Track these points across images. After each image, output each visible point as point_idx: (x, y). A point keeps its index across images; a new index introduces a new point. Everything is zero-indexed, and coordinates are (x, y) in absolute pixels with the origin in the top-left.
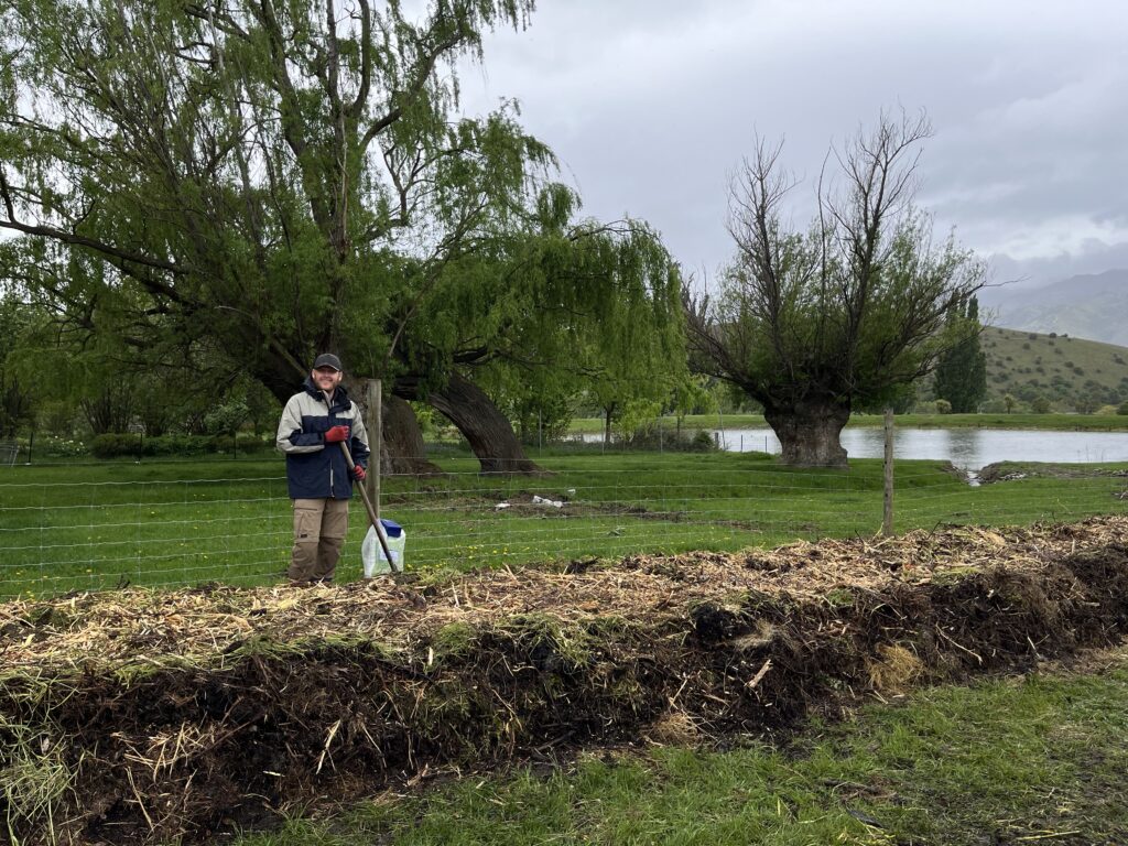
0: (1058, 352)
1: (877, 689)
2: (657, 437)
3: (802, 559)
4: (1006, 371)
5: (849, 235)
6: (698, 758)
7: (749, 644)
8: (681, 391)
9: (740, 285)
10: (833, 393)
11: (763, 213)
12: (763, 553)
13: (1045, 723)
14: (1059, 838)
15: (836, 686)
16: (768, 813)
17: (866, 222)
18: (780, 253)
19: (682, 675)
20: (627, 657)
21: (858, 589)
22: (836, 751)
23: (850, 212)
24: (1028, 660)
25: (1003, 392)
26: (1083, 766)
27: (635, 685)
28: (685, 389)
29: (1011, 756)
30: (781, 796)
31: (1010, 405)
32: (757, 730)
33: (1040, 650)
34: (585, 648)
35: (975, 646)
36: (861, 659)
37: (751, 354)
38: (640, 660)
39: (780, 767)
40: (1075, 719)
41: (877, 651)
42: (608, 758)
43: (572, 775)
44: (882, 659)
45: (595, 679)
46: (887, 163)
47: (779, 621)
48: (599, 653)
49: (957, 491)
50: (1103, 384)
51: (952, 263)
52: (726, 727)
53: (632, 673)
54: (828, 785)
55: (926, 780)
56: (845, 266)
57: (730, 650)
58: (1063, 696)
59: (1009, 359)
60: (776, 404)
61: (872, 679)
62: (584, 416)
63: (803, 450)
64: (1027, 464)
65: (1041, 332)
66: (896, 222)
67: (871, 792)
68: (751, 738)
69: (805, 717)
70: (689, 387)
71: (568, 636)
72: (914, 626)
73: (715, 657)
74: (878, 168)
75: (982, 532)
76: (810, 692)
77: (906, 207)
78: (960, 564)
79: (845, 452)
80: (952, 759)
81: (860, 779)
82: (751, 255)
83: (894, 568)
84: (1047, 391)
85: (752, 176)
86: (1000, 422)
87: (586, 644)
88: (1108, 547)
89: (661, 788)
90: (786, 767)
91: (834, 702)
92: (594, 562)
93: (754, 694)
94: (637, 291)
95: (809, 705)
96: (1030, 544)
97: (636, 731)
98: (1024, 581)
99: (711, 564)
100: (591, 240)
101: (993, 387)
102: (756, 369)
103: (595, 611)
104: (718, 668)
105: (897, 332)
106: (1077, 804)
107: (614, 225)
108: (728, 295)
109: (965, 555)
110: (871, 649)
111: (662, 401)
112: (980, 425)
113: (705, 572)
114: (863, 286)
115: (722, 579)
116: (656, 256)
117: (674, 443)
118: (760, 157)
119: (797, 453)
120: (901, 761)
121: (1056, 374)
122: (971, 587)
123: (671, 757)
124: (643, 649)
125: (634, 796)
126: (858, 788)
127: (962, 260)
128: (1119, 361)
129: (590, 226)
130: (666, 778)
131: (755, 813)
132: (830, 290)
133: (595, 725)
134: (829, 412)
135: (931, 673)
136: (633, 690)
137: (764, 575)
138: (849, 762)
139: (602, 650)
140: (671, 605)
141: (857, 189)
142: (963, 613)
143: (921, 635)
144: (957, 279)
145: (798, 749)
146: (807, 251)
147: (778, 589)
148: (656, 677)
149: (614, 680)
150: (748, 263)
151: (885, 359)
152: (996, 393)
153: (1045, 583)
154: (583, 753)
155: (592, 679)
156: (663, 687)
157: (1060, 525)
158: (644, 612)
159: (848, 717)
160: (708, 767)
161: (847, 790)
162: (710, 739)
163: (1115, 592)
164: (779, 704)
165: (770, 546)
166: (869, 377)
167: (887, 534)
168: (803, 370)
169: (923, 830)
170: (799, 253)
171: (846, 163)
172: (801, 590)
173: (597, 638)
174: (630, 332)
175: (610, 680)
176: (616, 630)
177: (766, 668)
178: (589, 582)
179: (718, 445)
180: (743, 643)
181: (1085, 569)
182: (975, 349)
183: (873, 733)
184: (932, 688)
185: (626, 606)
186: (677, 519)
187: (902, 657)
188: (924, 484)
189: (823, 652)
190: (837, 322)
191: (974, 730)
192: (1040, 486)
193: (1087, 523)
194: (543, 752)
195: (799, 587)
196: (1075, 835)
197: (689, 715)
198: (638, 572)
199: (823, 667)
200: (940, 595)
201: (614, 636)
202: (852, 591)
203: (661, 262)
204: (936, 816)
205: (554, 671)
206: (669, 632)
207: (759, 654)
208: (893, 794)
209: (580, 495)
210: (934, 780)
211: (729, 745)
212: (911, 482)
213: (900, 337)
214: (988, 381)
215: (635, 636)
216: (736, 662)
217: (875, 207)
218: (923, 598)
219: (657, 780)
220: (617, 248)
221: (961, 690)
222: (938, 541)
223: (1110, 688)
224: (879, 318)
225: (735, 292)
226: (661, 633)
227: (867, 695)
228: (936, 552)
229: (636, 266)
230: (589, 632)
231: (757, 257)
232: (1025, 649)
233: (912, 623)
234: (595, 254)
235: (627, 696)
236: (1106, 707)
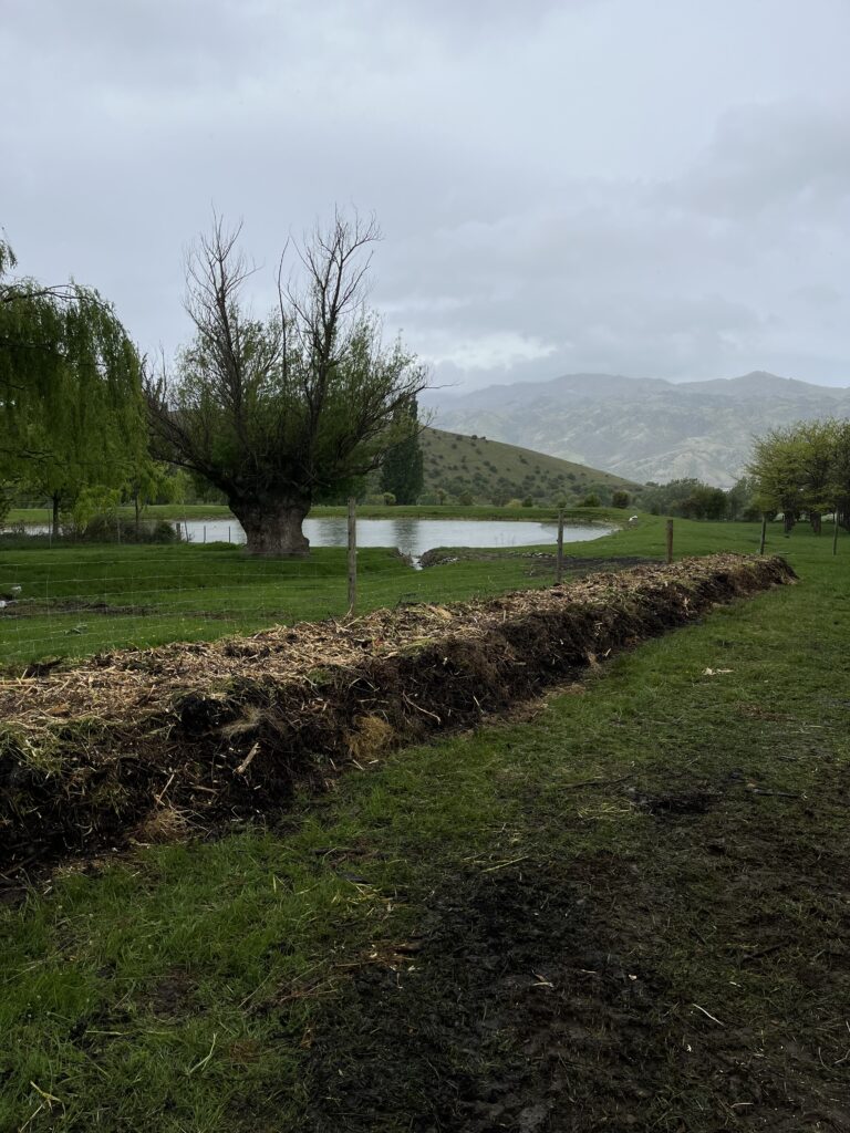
0: (479, 452)
1: (355, 758)
2: (113, 528)
3: (281, 643)
4: (439, 468)
5: (308, 328)
6: (189, 851)
7: (237, 730)
8: (143, 479)
9: (200, 370)
10: (296, 484)
11: (223, 296)
12: (242, 639)
13: (492, 769)
14: (513, 865)
15: (319, 761)
16: (265, 891)
17: (324, 317)
18: (241, 339)
19: (167, 770)
20: (106, 759)
21: (336, 666)
22: (323, 822)
23: (309, 304)
24: (474, 716)
25: (436, 486)
26: (526, 801)
27: (117, 787)
28: (146, 476)
29: (470, 801)
30: (276, 873)
31: (443, 498)
32: (246, 814)
33: (483, 707)
34: (57, 755)
35: (434, 709)
36: (341, 732)
37: (215, 442)
38: (123, 760)
39: (271, 845)
40: (516, 761)
41: (354, 723)
42: (90, 869)
43: (48, 895)
44: (358, 729)
45: (72, 788)
46: (342, 261)
47: (265, 704)
48: (75, 759)
49: (405, 574)
50: (512, 480)
51: (400, 363)
52: (216, 816)
53: (114, 775)
54: (318, 854)
55: (403, 833)
56: (304, 358)
57: (217, 739)
58: (504, 743)
59: (441, 457)
60: (241, 493)
61: (351, 750)
62: (24, 506)
63: (267, 539)
64: (458, 549)
65: (465, 434)
66: (351, 320)
67: (357, 854)
68: (241, 823)
69: (291, 794)
70: (151, 474)
71: (36, 744)
72: (385, 696)
73: (201, 748)
74: (334, 264)
75: (433, 608)
76: (295, 769)
77: (360, 307)
78: (419, 637)
79: (307, 541)
80: (422, 811)
81: (347, 843)
82: (212, 339)
83: (365, 645)
84: (470, 486)
85: (211, 256)
86: (435, 513)
87: (59, 751)
88: (530, 615)
89: (152, 889)
90: (278, 845)
91: (318, 776)
92: (58, 663)
93: (242, 779)
94: (88, 366)
95: (296, 783)
96: (470, 616)
97: (119, 836)
98: (471, 648)
99: (190, 655)
100: (30, 304)
101: (429, 482)
102: (220, 458)
103: (65, 715)
104: (206, 758)
105: (352, 426)
106: (524, 834)
107: (57, 290)
108: (189, 378)
109: (421, 629)
110: (349, 722)
111: (121, 487)
112: (419, 516)
113: (184, 663)
114: (322, 379)
115: (203, 669)
116: (110, 329)
117: (132, 534)
118: (219, 237)
119: (263, 542)
120: (380, 820)
121: (477, 471)
122: (430, 657)
123: (162, 856)
124: (125, 749)
125: (123, 902)
126: (346, 852)
127: (408, 362)
128: (524, 461)
129: (28, 287)
130: (156, 878)
131: (252, 894)
132: (291, 383)
133: (74, 836)
134: (292, 502)
135: (400, 737)
136: (116, 792)
137: (244, 662)
138: (336, 830)
139: (78, 755)
140: (153, 699)
141: (315, 282)
142: (424, 680)
143: (390, 704)
144: (403, 379)
145: (288, 826)
146: (267, 340)
147: (261, 673)
148: (140, 777)
149: (93, 785)
150: (208, 348)
151: (342, 452)
152: (431, 488)
153: (485, 648)
154: (60, 870)
155: (67, 788)
156: (147, 785)
157: (491, 599)
158: (123, 710)
159: (331, 787)
160: (200, 859)
161: (336, 855)
162: (201, 830)
163: (537, 653)
164: (267, 786)
165: (247, 633)
166: (328, 469)
167: (355, 615)
168: (267, 460)
169: (405, 878)
170: (260, 343)
171: (305, 257)
172: (282, 671)
173: (71, 744)
174: (82, 411)
175: (89, 786)
176: (93, 732)
177: (254, 752)
178: (54, 685)
179: (179, 537)
180: (230, 730)
181: (515, 634)
182: (415, 447)
183: (354, 799)
184: (401, 750)
185: (101, 706)
186: (143, 613)
187: (376, 725)
188: (378, 569)
189: (307, 731)
190: (298, 414)
191: (438, 783)
192: (469, 567)
193: (510, 597)
194: (12, 876)
195: (281, 670)
196: (526, 860)
197: (178, 809)
198: (111, 669)
199: (307, 744)
200: (405, 665)
201: (90, 739)
202: (331, 670)
203: (116, 336)
204: (414, 864)
205: (21, 785)
206: (152, 728)
207: (246, 739)
208: (375, 851)
209: (25, 592)
210: (409, 832)
211: (220, 833)
212: (367, 568)
213: (355, 432)
214: (425, 477)
215: (115, 736)
216: (224, 749)
217: (332, 303)
218: (391, 670)
219: (147, 882)
220: (62, 315)
221: (424, 749)
222: (399, 618)
223: (538, 732)
224: (337, 413)
225: (196, 376)
226: (144, 730)
227: (346, 765)
228: (398, 629)
229: (86, 337)
230: (61, 737)
231: (218, 342)
232: (472, 706)
233: (383, 694)
234: (35, 321)
235: (109, 800)
236: (537, 749)
